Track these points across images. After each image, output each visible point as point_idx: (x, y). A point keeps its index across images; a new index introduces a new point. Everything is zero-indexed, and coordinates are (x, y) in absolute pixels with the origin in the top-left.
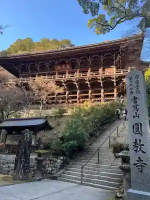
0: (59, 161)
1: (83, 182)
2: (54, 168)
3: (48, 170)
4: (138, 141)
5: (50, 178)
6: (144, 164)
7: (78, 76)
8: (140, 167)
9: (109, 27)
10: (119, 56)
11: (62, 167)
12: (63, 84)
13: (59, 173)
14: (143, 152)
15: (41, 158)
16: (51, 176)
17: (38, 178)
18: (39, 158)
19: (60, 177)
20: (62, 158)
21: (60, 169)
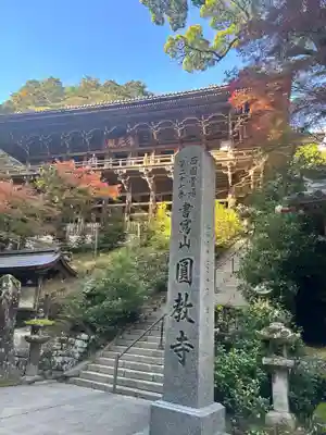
0: (78, 343)
1: (118, 387)
2: (66, 359)
3: (54, 362)
4: (183, 297)
5: (57, 378)
6: (189, 345)
7: (152, 163)
8: (181, 353)
9: (214, 56)
10: (240, 120)
11: (84, 356)
12: (119, 179)
13: (77, 368)
14: (191, 321)
15: (37, 337)
16: (59, 374)
17: (28, 379)
18: (34, 337)
19: (78, 376)
20: (84, 336)
21: (80, 360)
